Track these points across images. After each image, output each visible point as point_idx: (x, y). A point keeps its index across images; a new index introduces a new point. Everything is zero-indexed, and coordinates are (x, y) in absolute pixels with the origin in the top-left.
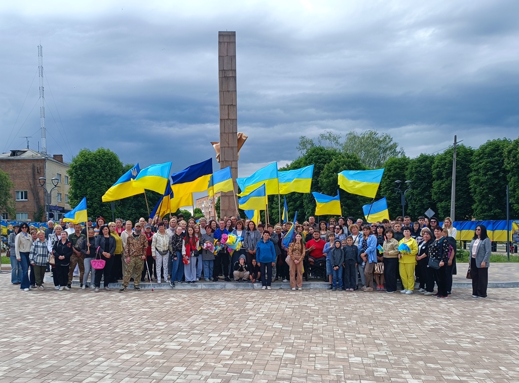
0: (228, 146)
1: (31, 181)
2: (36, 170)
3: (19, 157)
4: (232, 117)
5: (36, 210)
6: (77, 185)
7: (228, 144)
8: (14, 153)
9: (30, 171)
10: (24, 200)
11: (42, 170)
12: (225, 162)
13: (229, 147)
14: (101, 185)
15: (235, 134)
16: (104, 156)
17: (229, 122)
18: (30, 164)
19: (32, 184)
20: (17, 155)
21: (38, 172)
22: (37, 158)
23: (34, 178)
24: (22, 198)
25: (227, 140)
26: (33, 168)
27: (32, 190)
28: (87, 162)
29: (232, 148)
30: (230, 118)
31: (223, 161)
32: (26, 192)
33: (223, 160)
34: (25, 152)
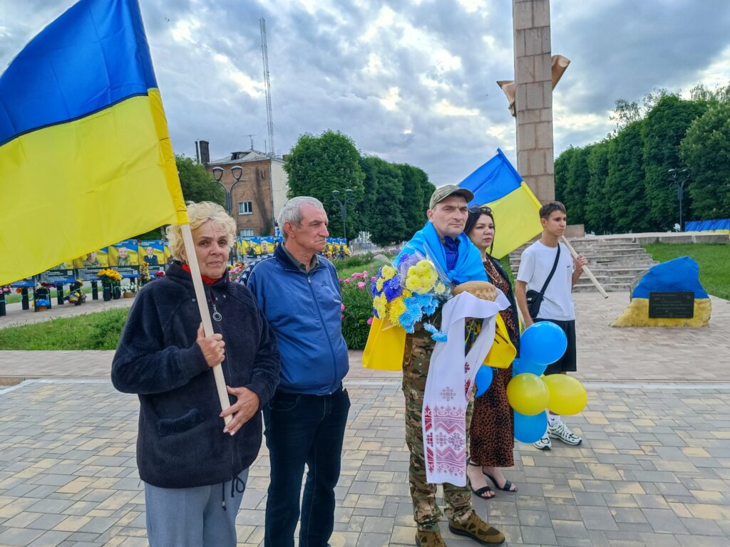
0: (531, 80)
1: (255, 189)
2: (260, 175)
3: (240, 160)
4: (541, 23)
5: (262, 226)
6: (297, 186)
7: (534, 77)
8: (235, 156)
9: (253, 176)
10: (248, 213)
11: (267, 174)
12: (526, 112)
13: (534, 82)
14: (329, 182)
15: (546, 56)
16: (332, 141)
17: (534, 34)
18: (253, 168)
19: (256, 192)
20: (238, 158)
21: (262, 177)
22: (260, 159)
23: (259, 185)
24: (246, 211)
25: (531, 70)
26: (257, 173)
27: (256, 200)
28: (309, 151)
29: (541, 83)
30: (536, 25)
31: (523, 111)
32: (250, 203)
33: (524, 108)
34: (247, 153)
